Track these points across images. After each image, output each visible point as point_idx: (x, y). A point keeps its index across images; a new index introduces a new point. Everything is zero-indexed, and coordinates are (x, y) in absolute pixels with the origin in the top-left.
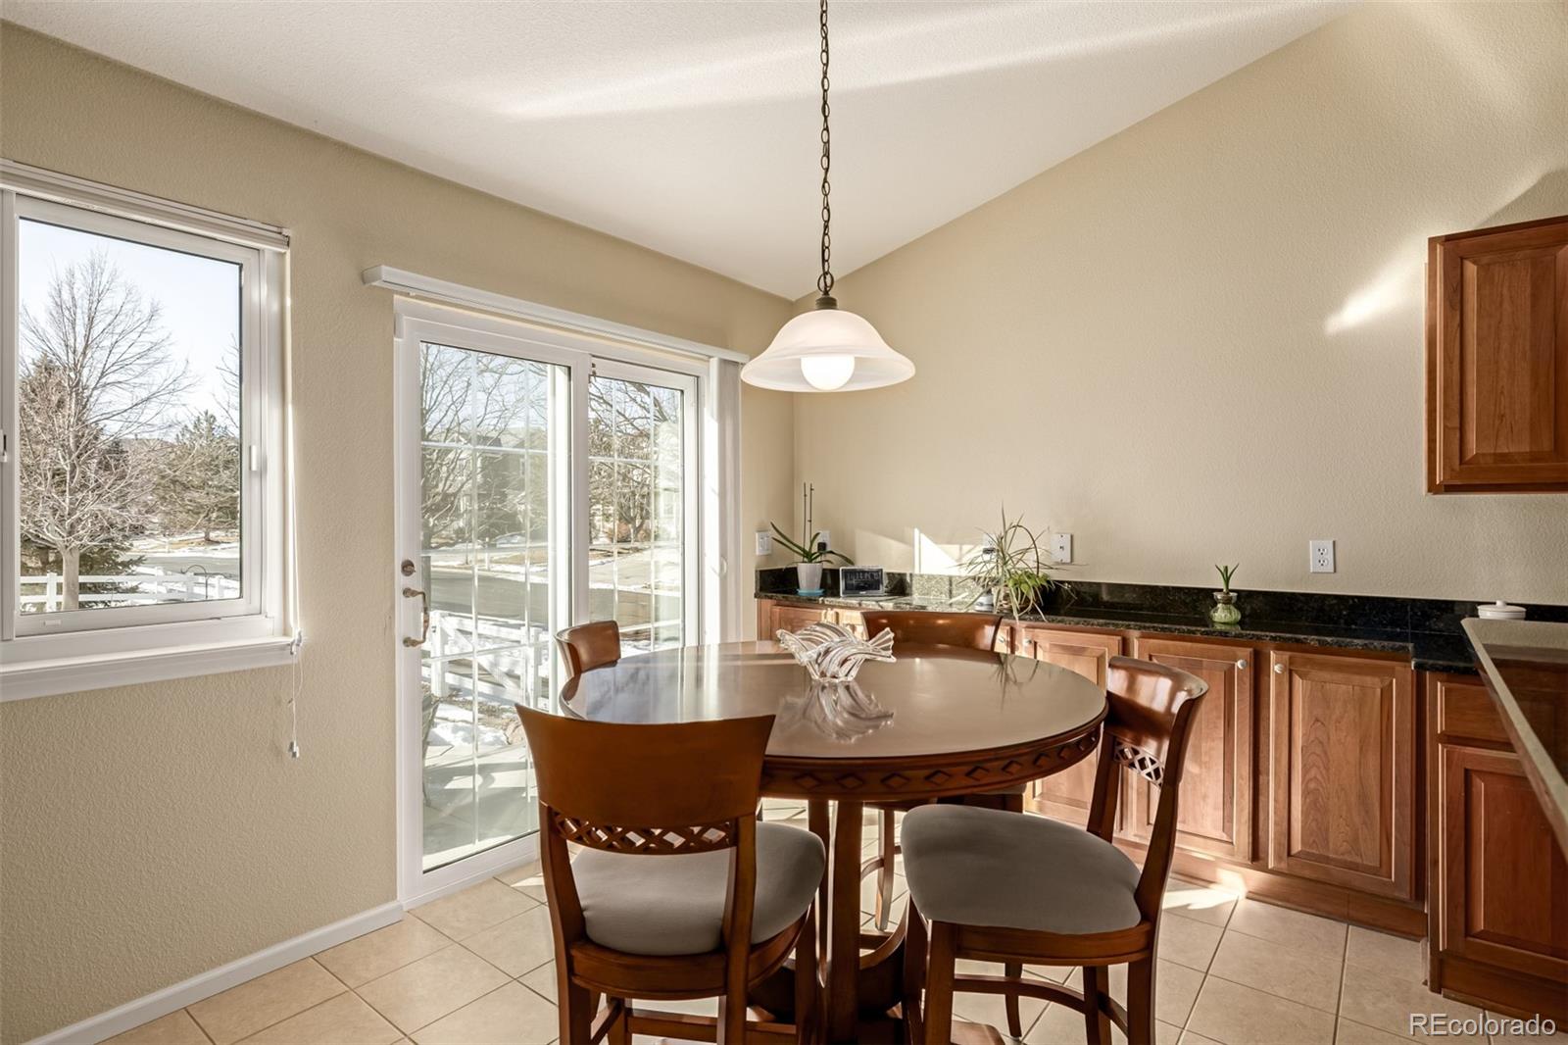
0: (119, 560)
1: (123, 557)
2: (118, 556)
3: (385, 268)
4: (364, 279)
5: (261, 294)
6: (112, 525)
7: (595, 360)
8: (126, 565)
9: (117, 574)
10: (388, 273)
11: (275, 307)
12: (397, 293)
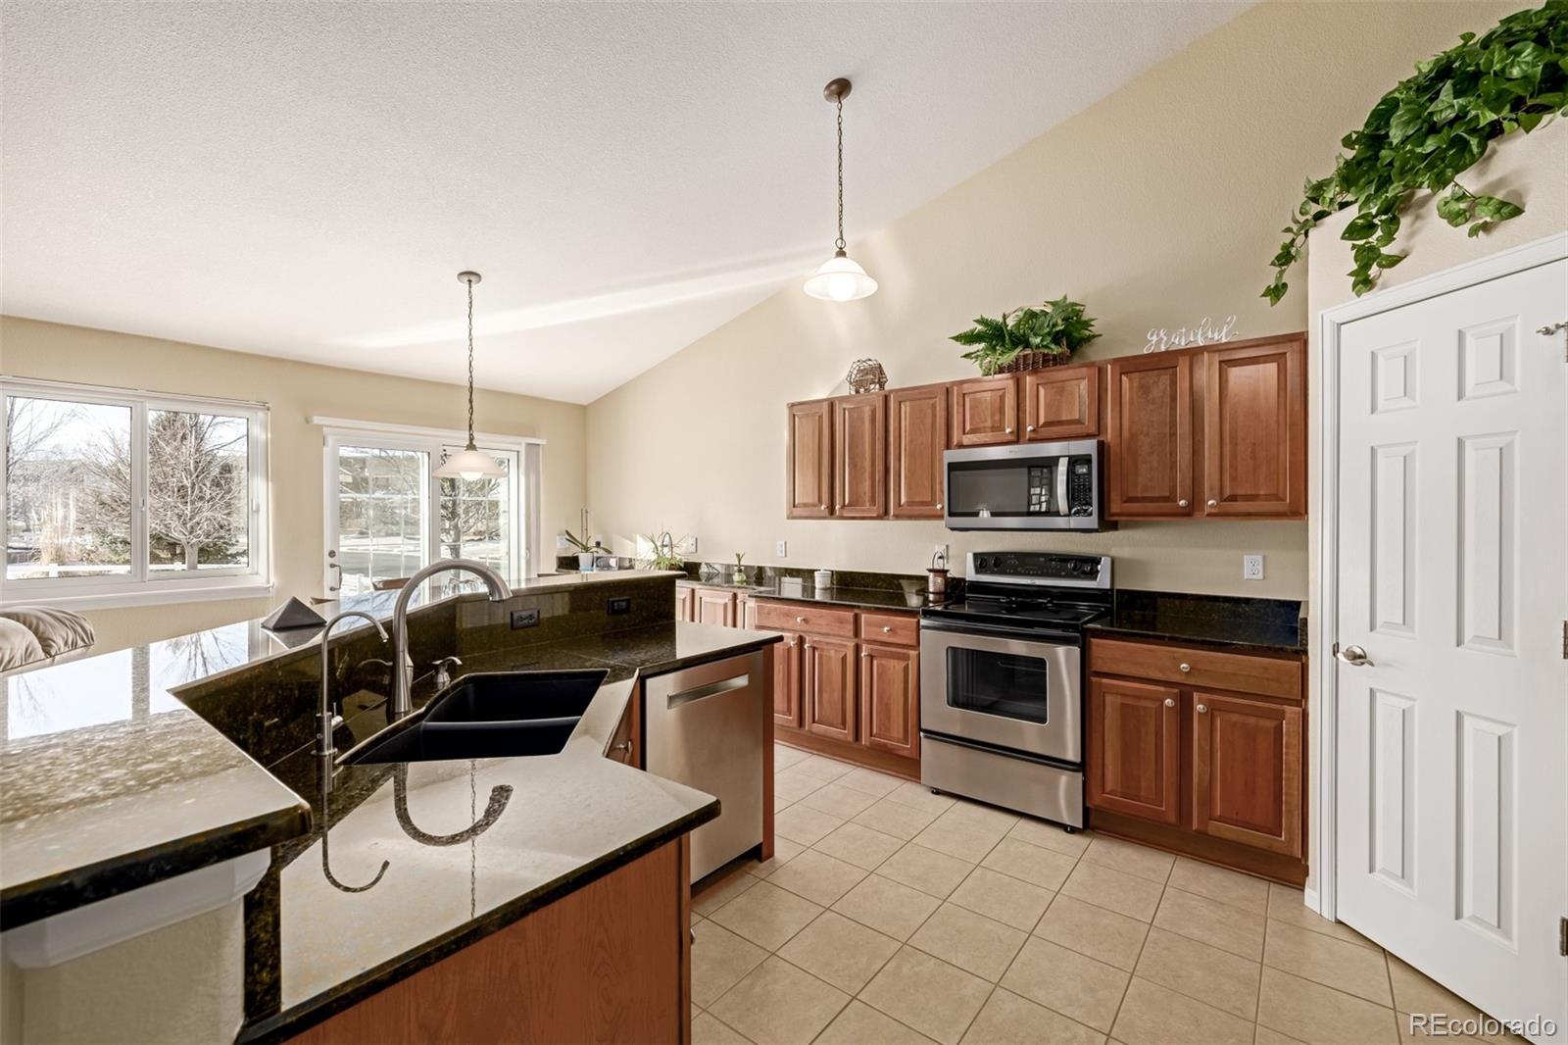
0: (229, 553)
1: (232, 551)
2: (227, 550)
3: (315, 418)
4: (307, 421)
5: (258, 432)
6: (222, 527)
7: (445, 448)
8: (234, 556)
9: (227, 563)
10: (317, 420)
11: (264, 436)
12: (326, 426)
